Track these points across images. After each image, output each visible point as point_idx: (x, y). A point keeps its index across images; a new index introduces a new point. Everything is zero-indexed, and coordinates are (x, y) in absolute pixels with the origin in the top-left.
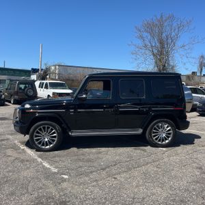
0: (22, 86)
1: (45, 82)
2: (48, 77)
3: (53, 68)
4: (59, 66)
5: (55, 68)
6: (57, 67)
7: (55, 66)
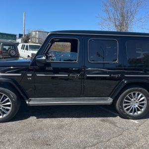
0: (7, 48)
1: (26, 44)
2: (30, 40)
3: (34, 33)
4: (39, 31)
5: (36, 33)
6: (37, 33)
7: (36, 31)
